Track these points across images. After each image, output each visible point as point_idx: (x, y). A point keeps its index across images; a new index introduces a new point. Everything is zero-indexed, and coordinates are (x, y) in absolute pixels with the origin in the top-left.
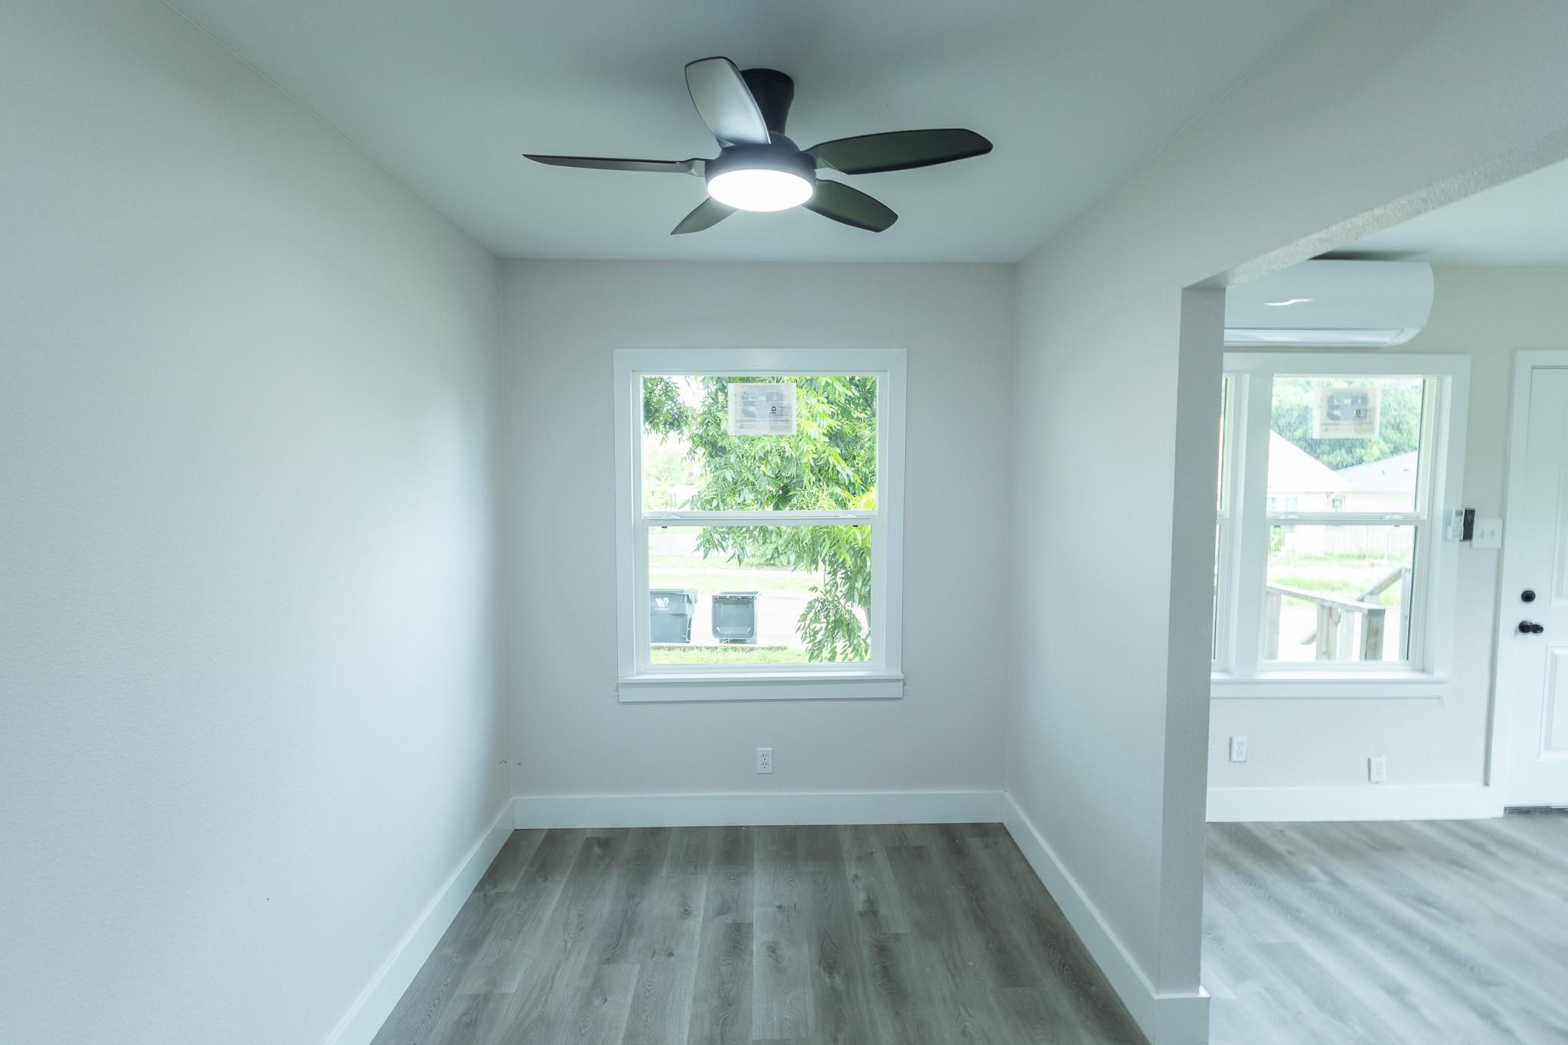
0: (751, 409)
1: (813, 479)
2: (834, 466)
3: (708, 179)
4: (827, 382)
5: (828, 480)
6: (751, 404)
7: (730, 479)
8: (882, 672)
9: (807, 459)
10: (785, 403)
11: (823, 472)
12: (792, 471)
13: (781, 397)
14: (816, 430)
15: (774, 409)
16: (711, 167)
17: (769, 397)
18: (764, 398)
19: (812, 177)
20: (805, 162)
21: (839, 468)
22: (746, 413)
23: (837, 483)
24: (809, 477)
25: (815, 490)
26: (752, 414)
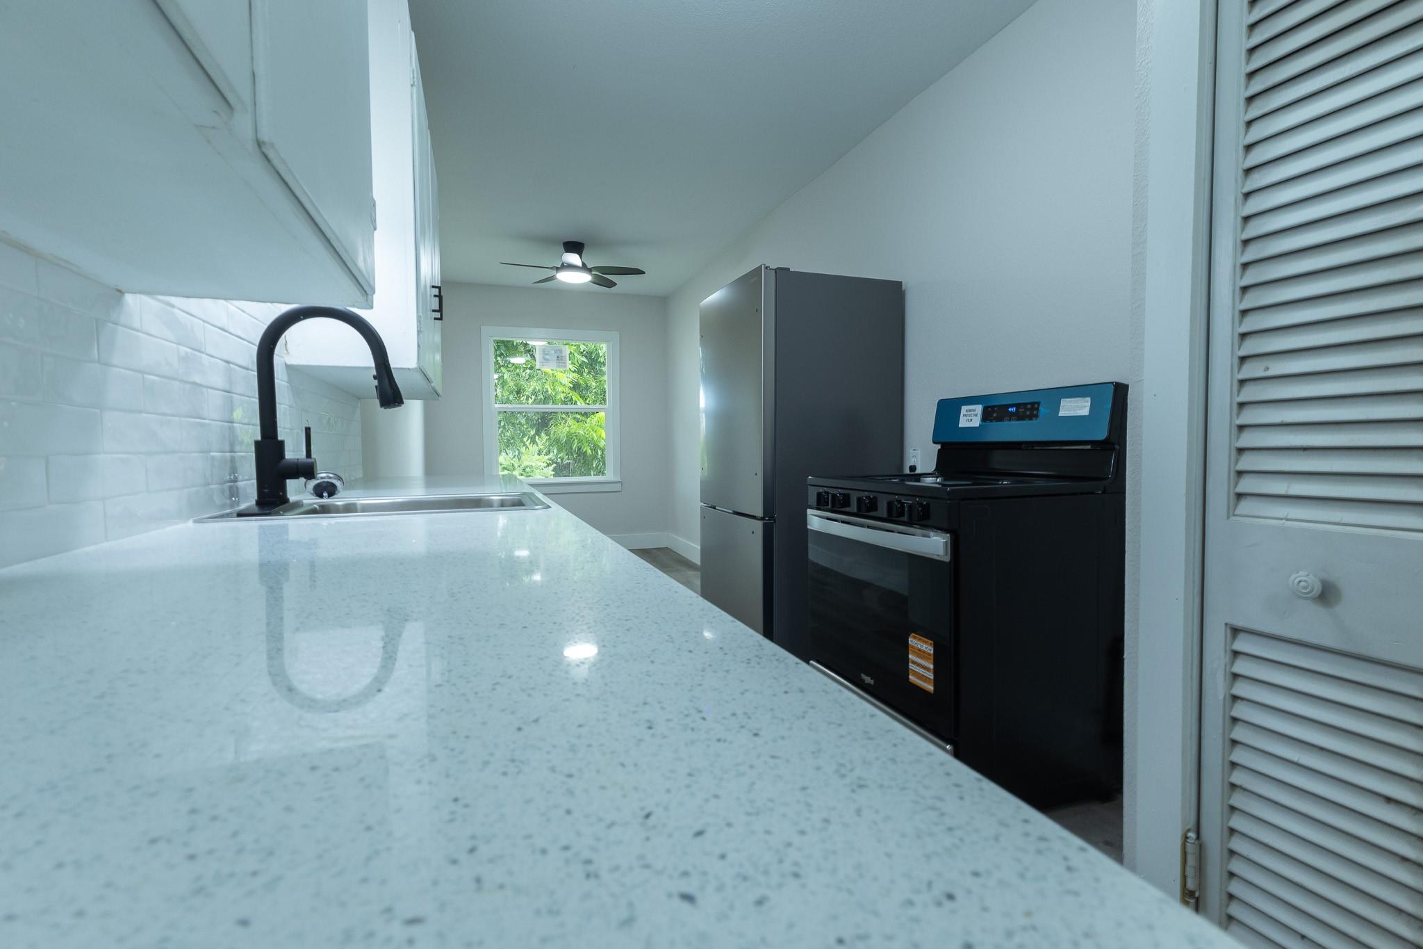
0: (547, 357)
3: (557, 272)
4: (571, 352)
6: (547, 354)
10: (563, 355)
13: (561, 352)
15: (558, 357)
16: (558, 269)
17: (556, 352)
18: (553, 352)
19: (592, 274)
20: (590, 270)
22: (545, 359)
26: (547, 360)
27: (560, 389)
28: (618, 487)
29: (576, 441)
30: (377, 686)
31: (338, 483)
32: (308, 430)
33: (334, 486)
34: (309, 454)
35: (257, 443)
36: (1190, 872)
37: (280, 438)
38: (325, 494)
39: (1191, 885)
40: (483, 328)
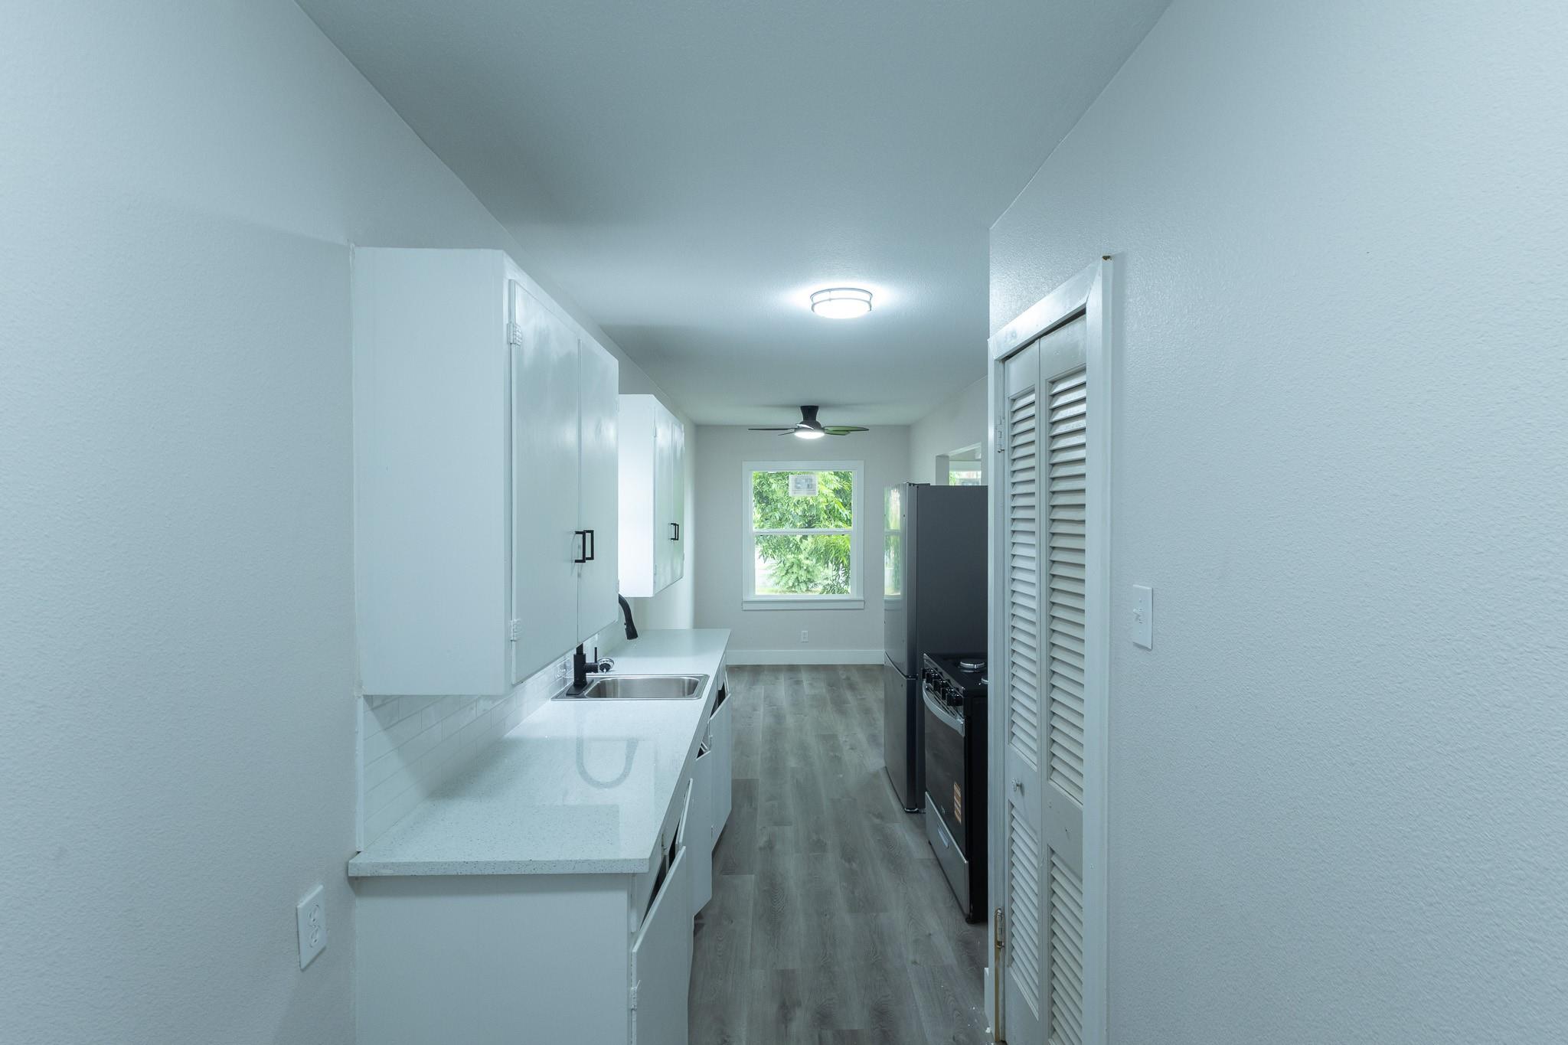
0: (799, 485)
1: (826, 517)
2: (838, 510)
3: (795, 432)
5: (835, 518)
6: (799, 483)
7: (778, 518)
8: (855, 597)
9: (823, 506)
10: (814, 483)
11: (831, 513)
12: (814, 512)
13: (811, 480)
14: (827, 491)
15: (808, 485)
16: (795, 429)
17: (806, 480)
18: (804, 481)
19: (824, 432)
20: (822, 429)
21: (840, 511)
22: (796, 487)
23: (840, 520)
24: (824, 516)
25: (827, 523)
26: (799, 488)
27: (821, 500)
28: (861, 605)
29: (834, 552)
30: (625, 775)
31: (610, 664)
32: (596, 648)
33: (609, 665)
34: (596, 661)
35: (575, 656)
36: (998, 932)
37: (584, 652)
38: (605, 670)
39: (998, 939)
40: (744, 463)
